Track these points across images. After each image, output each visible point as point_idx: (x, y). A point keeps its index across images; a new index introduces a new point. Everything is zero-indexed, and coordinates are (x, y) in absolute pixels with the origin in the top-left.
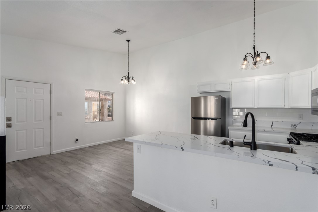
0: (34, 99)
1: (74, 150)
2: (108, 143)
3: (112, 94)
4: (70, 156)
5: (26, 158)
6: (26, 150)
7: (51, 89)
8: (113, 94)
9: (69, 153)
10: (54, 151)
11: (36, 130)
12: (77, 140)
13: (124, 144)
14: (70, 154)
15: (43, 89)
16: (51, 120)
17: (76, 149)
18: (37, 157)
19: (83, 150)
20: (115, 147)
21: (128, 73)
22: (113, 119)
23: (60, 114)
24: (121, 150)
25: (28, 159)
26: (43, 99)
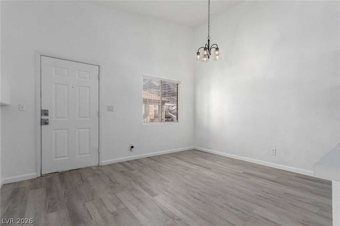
0: (78, 86)
1: (128, 162)
2: (173, 153)
3: (177, 85)
4: (122, 172)
5: (68, 169)
6: (67, 158)
7: (100, 73)
8: (179, 85)
9: (121, 166)
10: (103, 162)
11: (81, 130)
12: (132, 147)
13: (196, 157)
14: (122, 168)
15: (89, 72)
16: (100, 117)
17: (132, 160)
18: (82, 169)
19: (140, 163)
20: (184, 160)
21: (209, 41)
22: (178, 119)
23: (110, 109)
24: (194, 167)
25: (69, 171)
26: (89, 87)
